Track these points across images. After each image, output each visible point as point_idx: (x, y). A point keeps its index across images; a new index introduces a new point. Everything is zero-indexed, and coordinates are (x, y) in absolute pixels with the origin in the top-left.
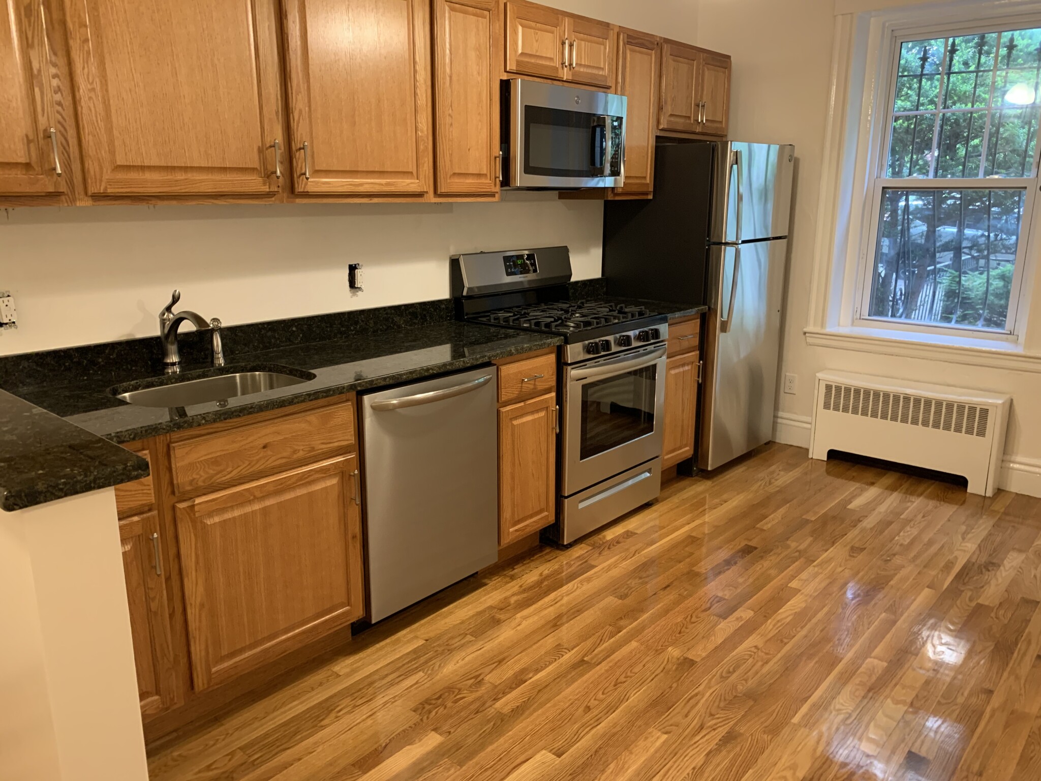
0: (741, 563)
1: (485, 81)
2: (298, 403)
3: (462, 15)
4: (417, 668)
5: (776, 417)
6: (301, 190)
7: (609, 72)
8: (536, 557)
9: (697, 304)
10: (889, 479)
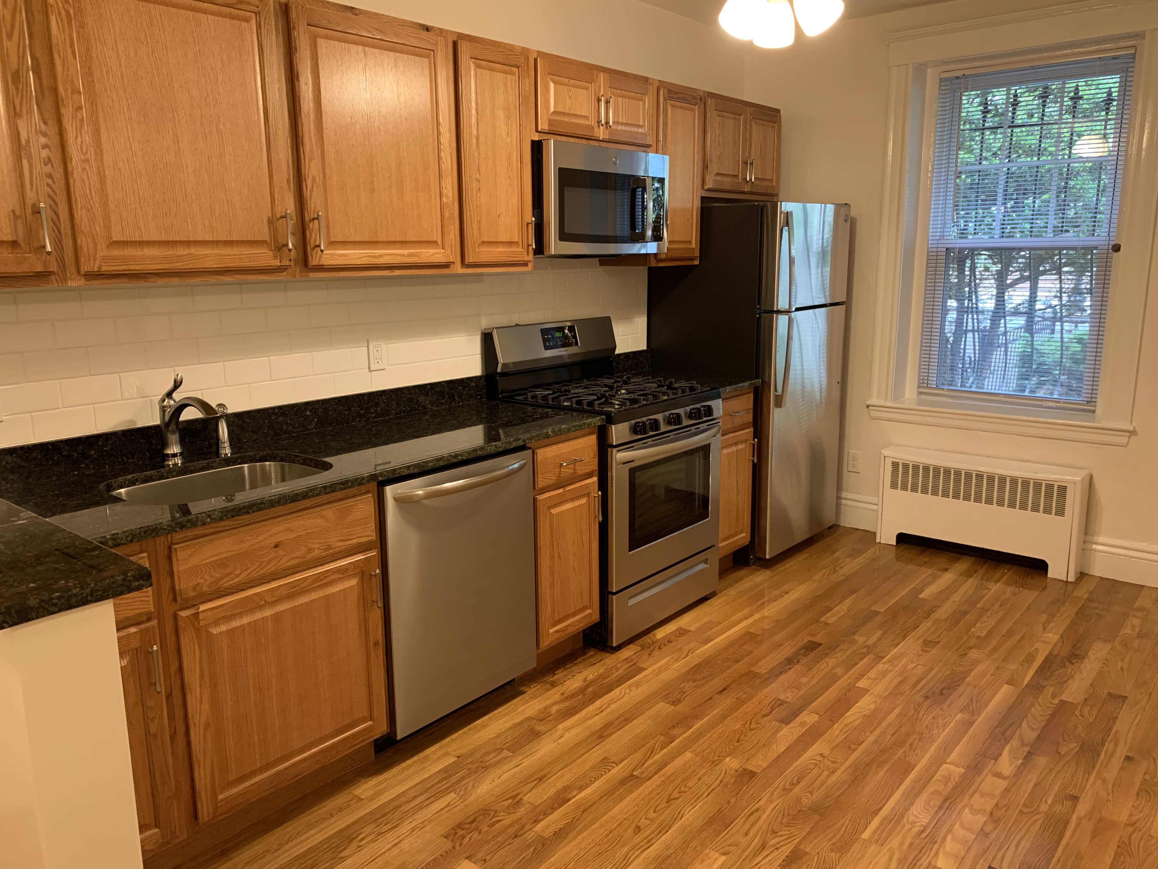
0: (804, 661)
1: (515, 142)
2: (313, 496)
3: (488, 72)
4: (448, 788)
5: (839, 498)
6: (315, 263)
7: (649, 129)
8: (579, 660)
9: (750, 379)
10: (963, 564)
